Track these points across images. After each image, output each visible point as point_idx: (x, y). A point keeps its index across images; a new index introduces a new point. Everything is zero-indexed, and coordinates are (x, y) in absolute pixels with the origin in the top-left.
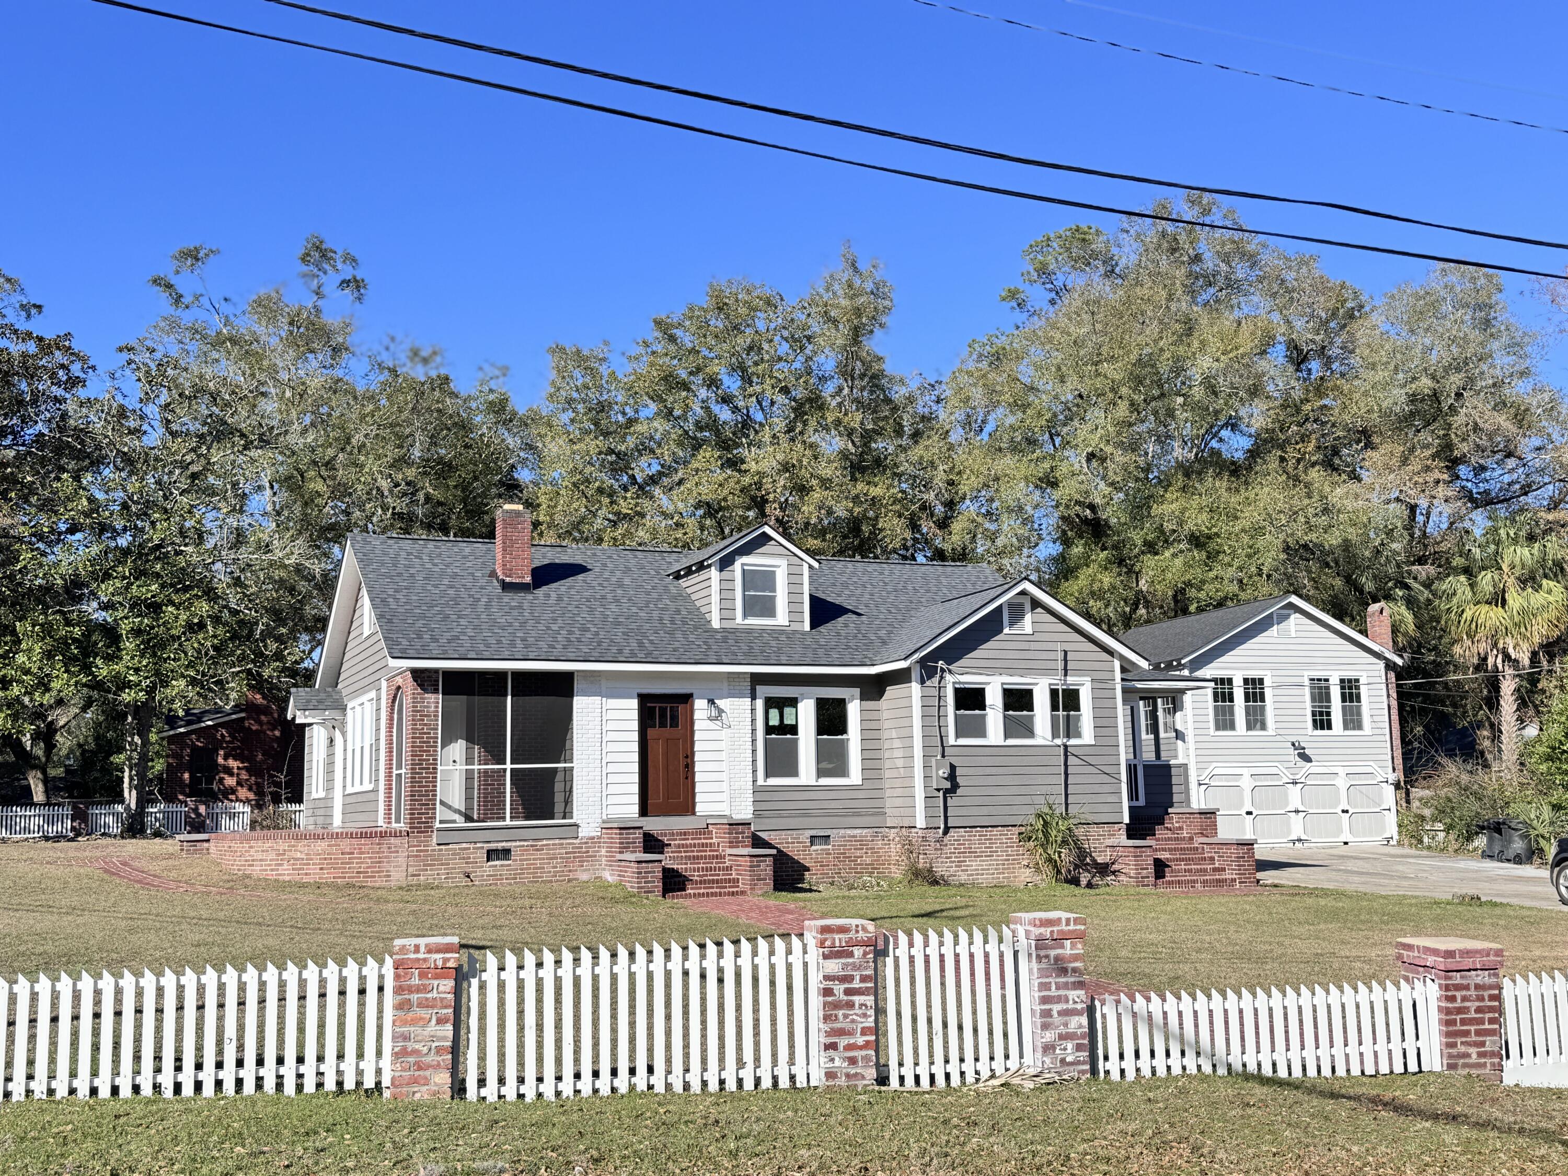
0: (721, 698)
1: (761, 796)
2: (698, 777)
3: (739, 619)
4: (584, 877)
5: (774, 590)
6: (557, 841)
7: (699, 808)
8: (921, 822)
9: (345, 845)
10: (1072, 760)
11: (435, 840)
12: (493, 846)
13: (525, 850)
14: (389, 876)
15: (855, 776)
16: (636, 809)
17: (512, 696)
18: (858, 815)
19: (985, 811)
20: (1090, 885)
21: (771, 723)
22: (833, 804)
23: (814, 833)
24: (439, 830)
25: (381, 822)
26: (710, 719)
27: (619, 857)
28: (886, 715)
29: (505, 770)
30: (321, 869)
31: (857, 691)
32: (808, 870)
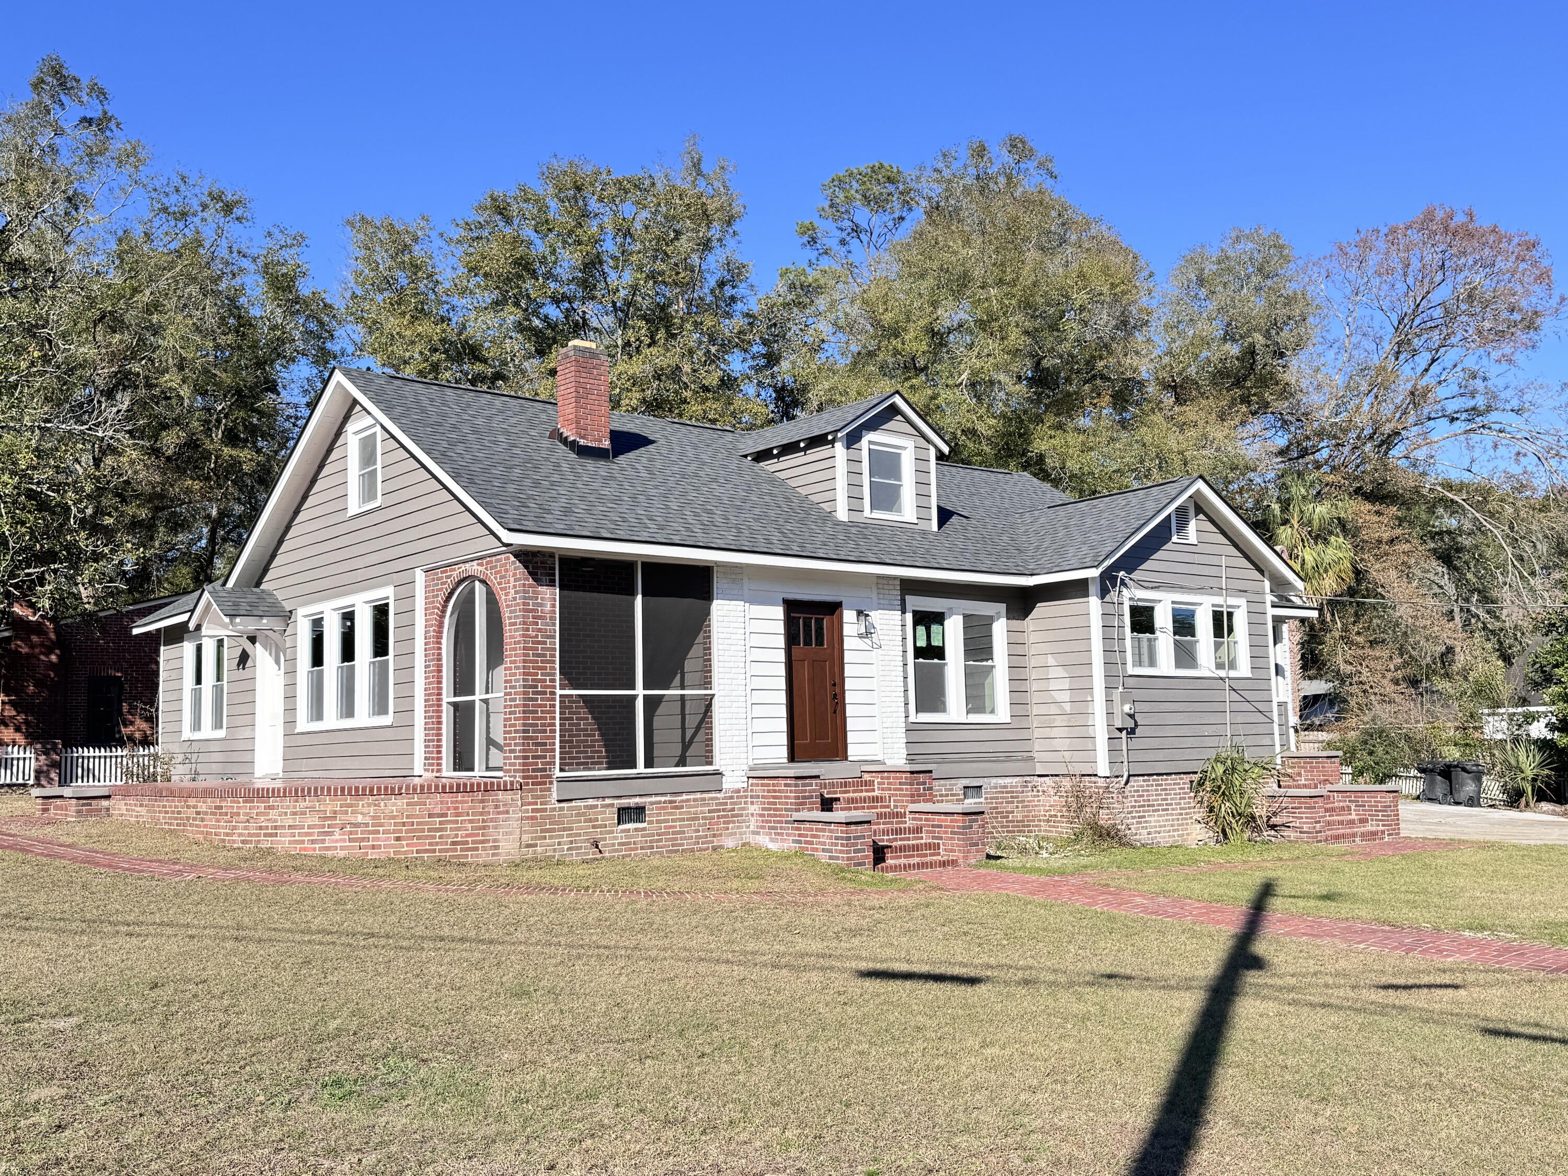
0: (871, 610)
1: (916, 737)
2: (849, 711)
3: (867, 512)
4: (730, 843)
5: (898, 477)
6: (698, 796)
7: (854, 751)
8: (1103, 769)
9: (435, 802)
10: (1232, 695)
11: (555, 796)
12: (625, 802)
13: (661, 806)
14: (497, 848)
15: (1002, 713)
16: (784, 752)
17: (643, 596)
18: (1008, 759)
19: (1160, 755)
22: (984, 747)
23: (966, 782)
24: (561, 780)
25: (418, 769)
26: (860, 636)
27: (797, 816)
28: (1033, 638)
29: (634, 697)
30: (398, 839)
31: (1002, 607)
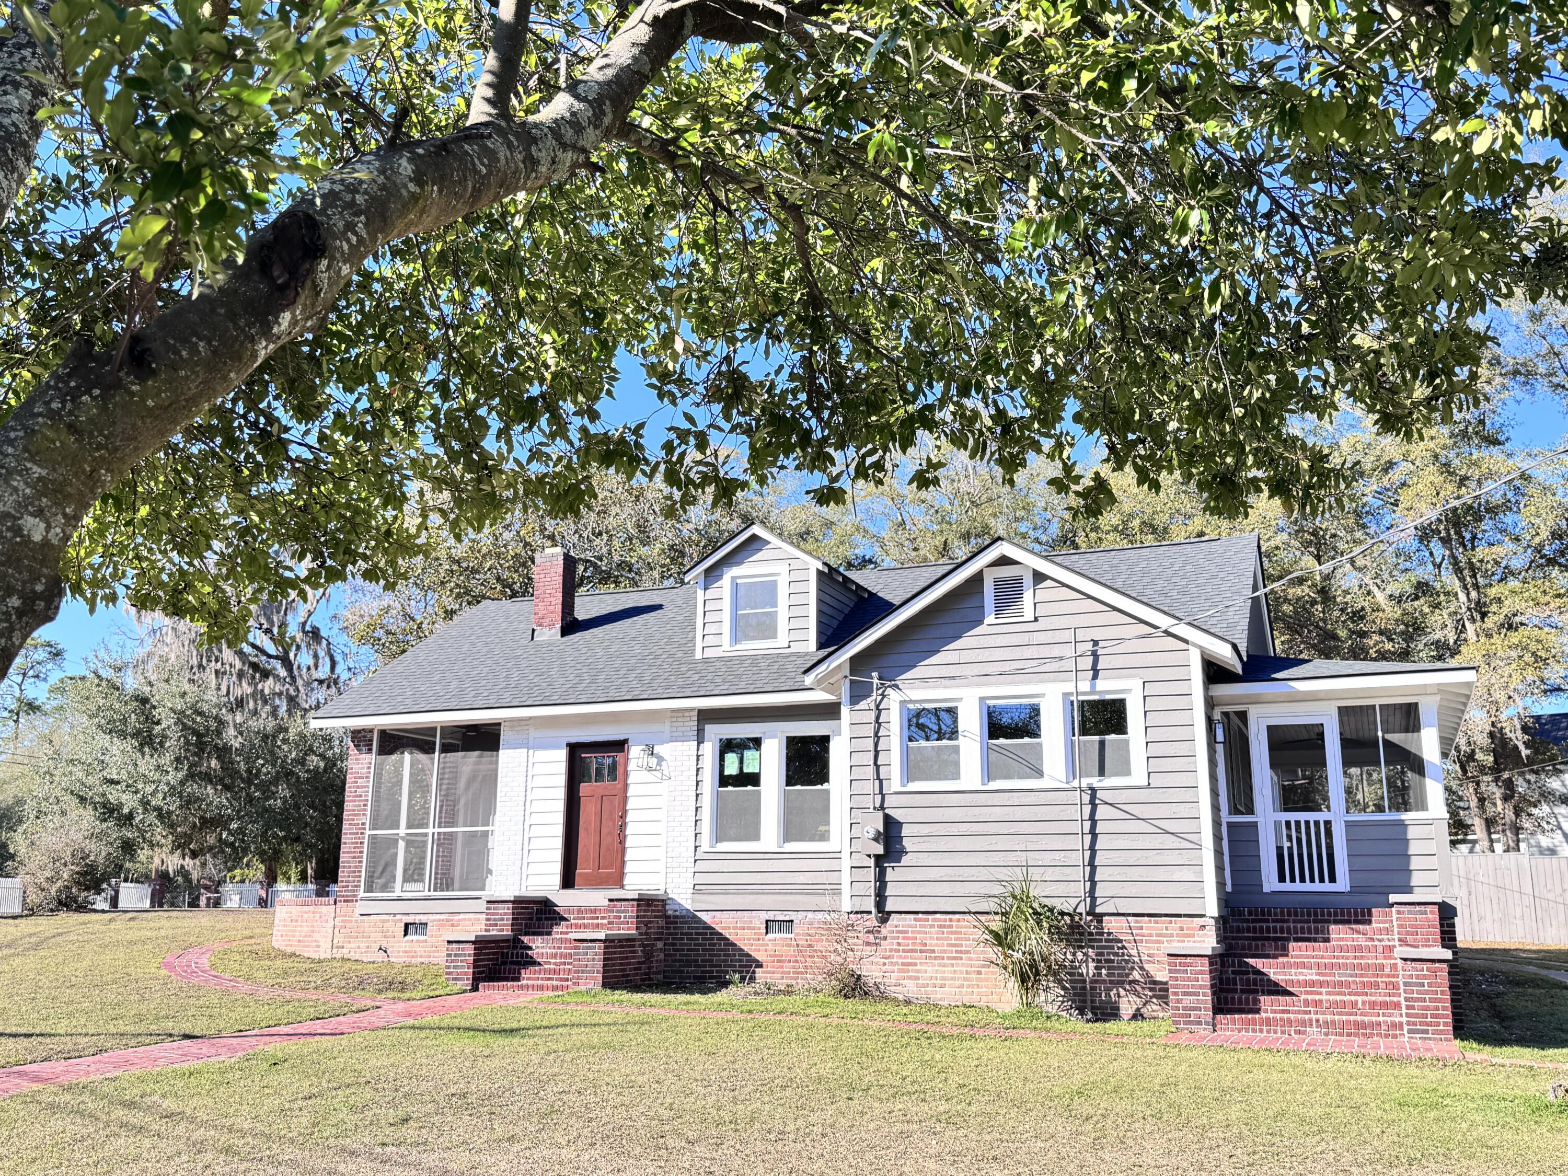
0: (662, 742)
1: (704, 866)
2: (630, 841)
3: (726, 645)
5: (773, 604)
6: (473, 916)
7: (628, 880)
8: (846, 904)
10: (1102, 812)
11: (357, 910)
12: (410, 919)
13: (441, 923)
16: (557, 879)
17: (440, 753)
19: (945, 889)
20: (1137, 1016)
21: (727, 772)
22: (801, 878)
23: (771, 916)
24: (362, 899)
26: (645, 769)
29: (428, 834)
32: (761, 966)
